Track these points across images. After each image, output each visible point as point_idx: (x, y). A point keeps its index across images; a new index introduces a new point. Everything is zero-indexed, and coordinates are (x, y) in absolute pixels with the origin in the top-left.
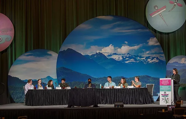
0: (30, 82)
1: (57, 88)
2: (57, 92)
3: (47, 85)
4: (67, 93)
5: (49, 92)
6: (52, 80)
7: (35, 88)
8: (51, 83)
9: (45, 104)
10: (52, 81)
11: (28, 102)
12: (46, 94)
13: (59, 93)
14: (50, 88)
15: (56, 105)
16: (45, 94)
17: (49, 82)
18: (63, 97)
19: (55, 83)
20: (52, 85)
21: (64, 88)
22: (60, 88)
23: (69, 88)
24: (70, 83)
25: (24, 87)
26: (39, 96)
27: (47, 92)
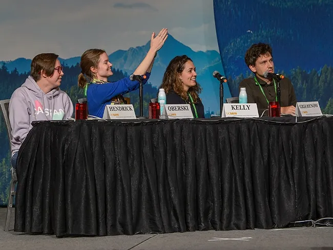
0: (50, 74)
1: (229, 111)
2: (234, 139)
3: (162, 94)
4: (302, 147)
5: (177, 141)
6: (184, 59)
7: (81, 111)
8: (187, 77)
9: (152, 221)
10: (188, 65)
11: (36, 209)
12: (153, 148)
13: (245, 141)
14: (184, 112)
15: (228, 228)
16: (147, 149)
17: (169, 70)
18: (275, 172)
19: (218, 76)
20: (191, 89)
21: (276, 112)
22: (251, 111)
23: (311, 110)
24: (305, 78)
25: (7, 105)
26: (110, 165)
27: (164, 139)
